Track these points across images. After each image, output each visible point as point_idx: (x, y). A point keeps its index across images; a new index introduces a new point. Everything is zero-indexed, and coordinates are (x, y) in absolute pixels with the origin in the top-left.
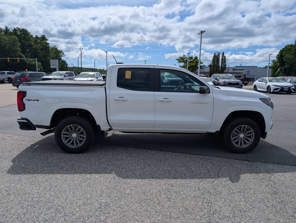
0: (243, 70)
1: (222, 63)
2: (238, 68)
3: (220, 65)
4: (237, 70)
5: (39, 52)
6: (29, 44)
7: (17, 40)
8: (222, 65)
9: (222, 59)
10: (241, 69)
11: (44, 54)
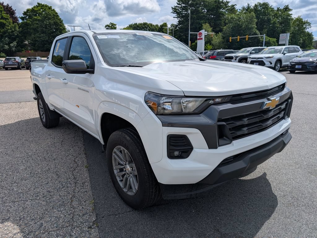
5: (277, 27)
6: (268, 19)
7: (254, 17)
11: (283, 28)
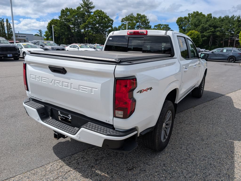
0: (25, 37)
1: (8, 30)
2: (21, 35)
3: (6, 32)
4: (19, 36)
8: (8, 32)
9: (7, 26)
10: (23, 36)
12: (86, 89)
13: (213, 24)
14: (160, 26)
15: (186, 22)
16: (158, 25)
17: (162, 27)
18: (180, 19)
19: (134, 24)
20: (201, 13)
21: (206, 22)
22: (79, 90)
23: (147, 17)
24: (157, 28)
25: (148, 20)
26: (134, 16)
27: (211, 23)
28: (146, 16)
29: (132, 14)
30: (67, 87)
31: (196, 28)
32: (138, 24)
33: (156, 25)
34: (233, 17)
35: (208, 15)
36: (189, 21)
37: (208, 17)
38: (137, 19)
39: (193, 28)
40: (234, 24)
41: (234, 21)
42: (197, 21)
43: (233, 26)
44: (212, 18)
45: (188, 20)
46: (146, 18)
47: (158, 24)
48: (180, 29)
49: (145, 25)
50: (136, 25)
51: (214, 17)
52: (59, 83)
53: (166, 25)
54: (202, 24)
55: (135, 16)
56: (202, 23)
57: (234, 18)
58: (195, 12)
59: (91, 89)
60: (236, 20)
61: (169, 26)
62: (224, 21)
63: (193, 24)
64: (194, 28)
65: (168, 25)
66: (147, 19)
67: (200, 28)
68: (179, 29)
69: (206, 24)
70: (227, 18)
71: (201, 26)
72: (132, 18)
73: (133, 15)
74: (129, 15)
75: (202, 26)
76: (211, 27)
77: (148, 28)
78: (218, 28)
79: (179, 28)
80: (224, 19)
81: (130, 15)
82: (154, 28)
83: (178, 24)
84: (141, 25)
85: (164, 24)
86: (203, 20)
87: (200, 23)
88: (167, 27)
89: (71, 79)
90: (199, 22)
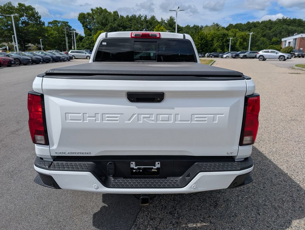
12: (206, 117)
13: (122, 24)
14: (56, 24)
15: (90, 19)
16: (53, 22)
17: (60, 24)
18: (83, 15)
19: (17, 19)
20: (106, 9)
21: (114, 21)
22: (191, 121)
23: (36, 10)
24: (52, 25)
25: (38, 14)
26: (14, 7)
27: (119, 23)
28: (33, 7)
29: (10, 3)
30: (168, 121)
31: (105, 28)
32: (23, 19)
33: (50, 22)
34: (140, 17)
35: (113, 12)
36: (94, 19)
37: (114, 14)
38: (21, 11)
39: (100, 27)
40: (143, 25)
41: (142, 21)
42: (103, 19)
43: (142, 27)
44: (119, 16)
45: (93, 17)
46: (34, 11)
47: (53, 20)
48: (85, 29)
49: (35, 21)
50: (20, 20)
51: (121, 15)
52: (149, 117)
53: (64, 22)
54: (110, 23)
55: (16, 7)
56: (110, 21)
57: (142, 18)
58: (98, 8)
59: (214, 116)
60: (143, 20)
61: (69, 24)
62: (132, 21)
63: (100, 23)
64: (102, 28)
65: (67, 23)
66: (36, 12)
67: (109, 28)
68: (83, 28)
69: (114, 23)
70: (134, 17)
71: (109, 25)
72: (11, 9)
73: (11, 5)
74: (5, 5)
75: (111, 26)
76: (120, 27)
77: (40, 25)
78: (127, 28)
79: (83, 26)
80: (132, 18)
81: (7, 4)
82: (48, 25)
83: (81, 22)
84: (28, 21)
85: (62, 21)
86: (111, 19)
87: (108, 22)
88: (66, 24)
89: (175, 108)
90: (107, 20)
